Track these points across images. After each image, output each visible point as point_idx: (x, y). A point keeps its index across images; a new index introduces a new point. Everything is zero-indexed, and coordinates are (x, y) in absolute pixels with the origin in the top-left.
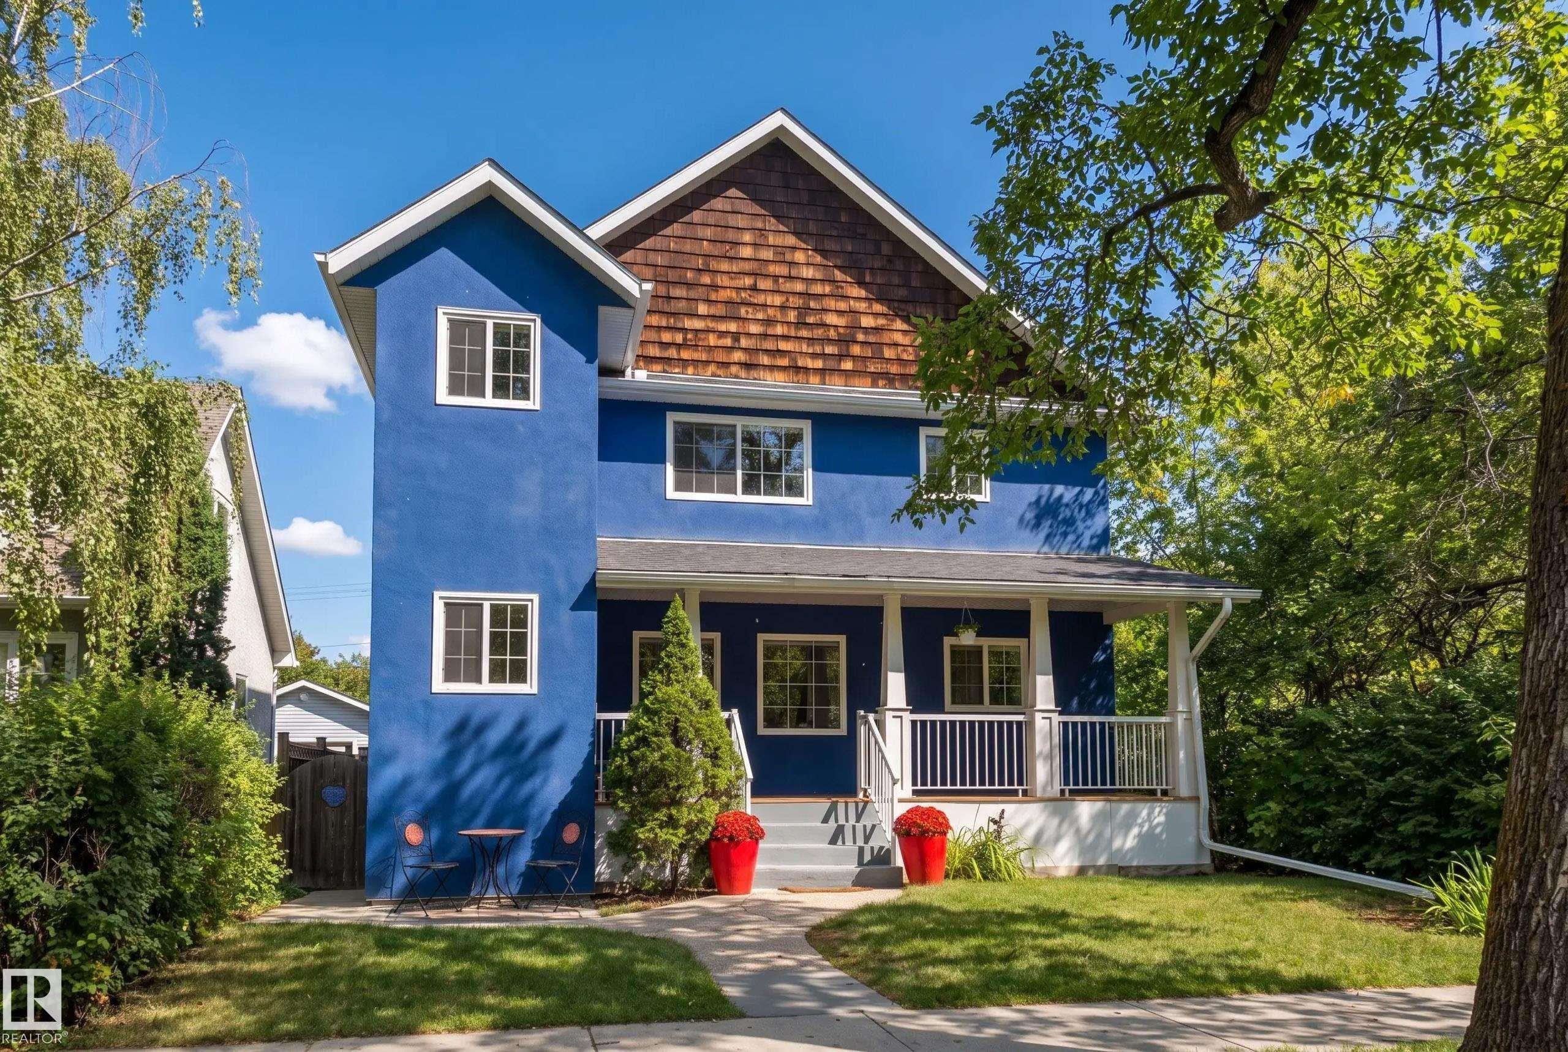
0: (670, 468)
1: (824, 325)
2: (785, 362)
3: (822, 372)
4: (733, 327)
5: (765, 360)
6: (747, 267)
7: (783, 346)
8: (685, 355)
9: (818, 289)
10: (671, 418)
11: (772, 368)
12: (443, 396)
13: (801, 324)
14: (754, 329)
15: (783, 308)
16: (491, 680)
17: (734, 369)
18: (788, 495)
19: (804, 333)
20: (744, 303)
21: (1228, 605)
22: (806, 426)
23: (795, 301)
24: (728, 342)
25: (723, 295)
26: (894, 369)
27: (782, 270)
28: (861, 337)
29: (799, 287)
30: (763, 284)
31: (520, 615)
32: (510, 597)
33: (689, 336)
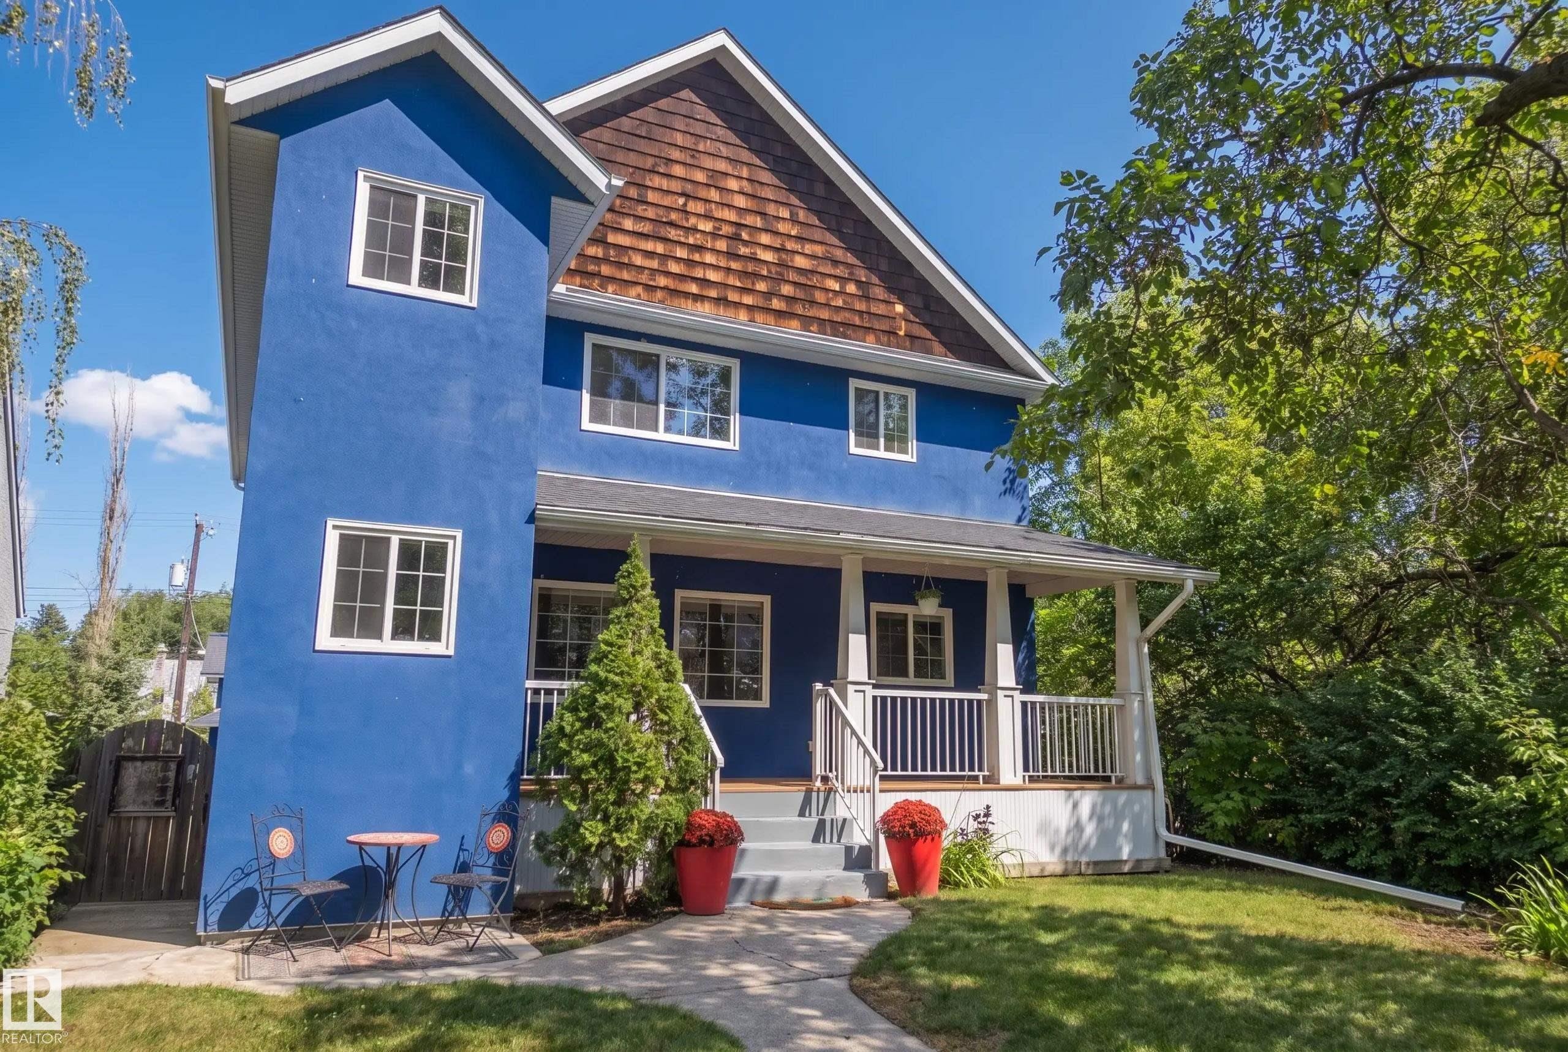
0: (586, 397)
1: (754, 259)
2: (713, 293)
3: (750, 308)
4: (660, 248)
5: (694, 288)
6: (676, 186)
7: (712, 276)
8: (605, 270)
9: (749, 220)
10: (590, 339)
11: (698, 298)
12: (356, 276)
13: (732, 255)
14: (681, 253)
15: (714, 235)
16: (395, 635)
17: (659, 294)
18: (712, 437)
19: (734, 265)
20: (671, 224)
21: (1189, 586)
22: (735, 364)
23: (726, 230)
24: (654, 264)
25: (651, 213)
26: (825, 314)
27: (714, 195)
28: (792, 276)
29: (732, 216)
30: (692, 206)
31: (436, 555)
32: (425, 533)
33: (612, 252)
